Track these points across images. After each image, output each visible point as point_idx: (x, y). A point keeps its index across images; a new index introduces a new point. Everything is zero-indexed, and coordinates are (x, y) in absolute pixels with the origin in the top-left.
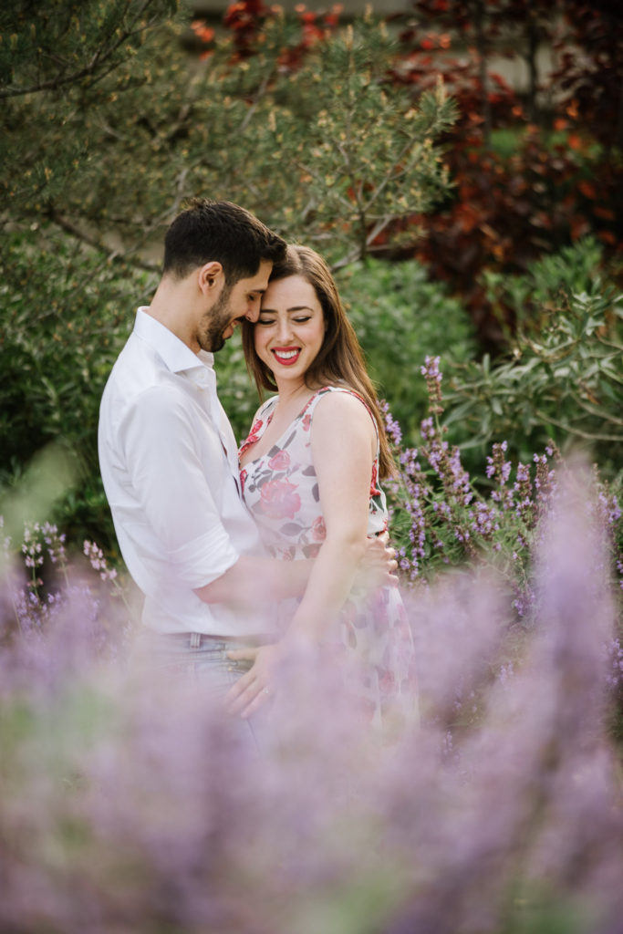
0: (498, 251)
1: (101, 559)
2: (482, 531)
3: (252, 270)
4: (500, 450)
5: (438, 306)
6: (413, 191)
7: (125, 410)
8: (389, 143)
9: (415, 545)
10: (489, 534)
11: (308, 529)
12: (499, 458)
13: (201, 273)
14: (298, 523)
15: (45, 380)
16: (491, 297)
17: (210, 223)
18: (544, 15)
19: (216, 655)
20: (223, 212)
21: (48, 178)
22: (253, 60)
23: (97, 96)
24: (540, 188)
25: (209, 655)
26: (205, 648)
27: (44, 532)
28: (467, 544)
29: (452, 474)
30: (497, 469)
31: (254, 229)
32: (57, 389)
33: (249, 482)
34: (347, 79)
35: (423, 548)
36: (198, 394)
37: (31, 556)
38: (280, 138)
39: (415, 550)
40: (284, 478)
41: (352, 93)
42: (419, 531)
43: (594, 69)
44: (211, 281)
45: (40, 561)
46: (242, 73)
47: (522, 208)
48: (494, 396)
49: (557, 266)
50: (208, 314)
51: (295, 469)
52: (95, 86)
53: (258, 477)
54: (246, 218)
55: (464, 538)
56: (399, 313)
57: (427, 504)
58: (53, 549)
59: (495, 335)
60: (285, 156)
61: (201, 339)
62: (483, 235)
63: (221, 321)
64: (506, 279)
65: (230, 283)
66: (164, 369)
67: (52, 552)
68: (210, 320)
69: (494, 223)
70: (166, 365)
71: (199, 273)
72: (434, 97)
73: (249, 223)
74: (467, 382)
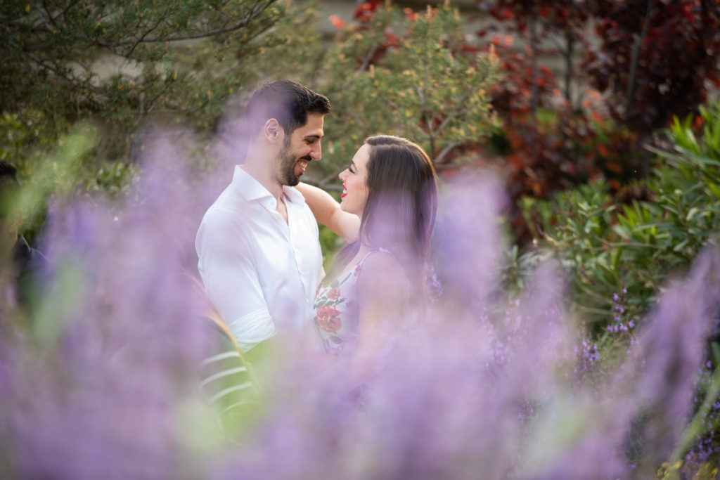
0: (537, 188)
3: (302, 121)
6: (470, 127)
13: (265, 128)
18: (579, 26)
23: (251, 49)
34: (425, 43)
38: (377, 82)
40: (333, 305)
41: (429, 53)
43: (610, 62)
44: (274, 133)
46: (357, 41)
47: (554, 158)
48: (519, 276)
50: (278, 158)
51: (342, 301)
52: (250, 42)
53: (319, 300)
60: (380, 95)
62: (527, 175)
65: (288, 132)
69: (535, 167)
72: (487, 59)
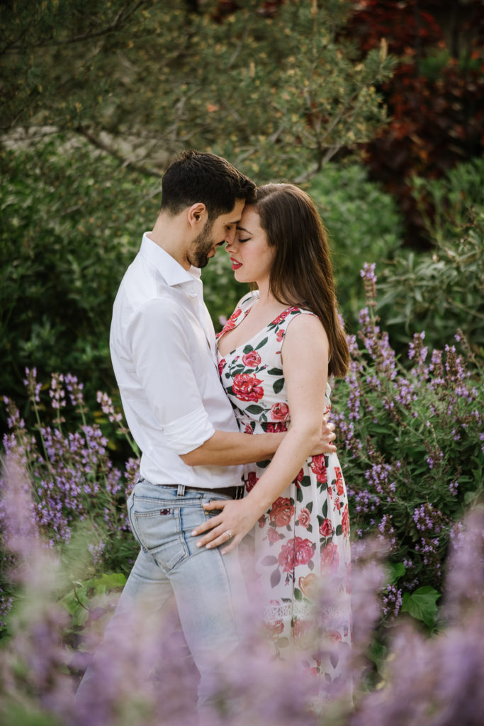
0: (423, 155)
1: (110, 406)
2: (404, 402)
3: (229, 208)
4: (419, 338)
5: (376, 201)
6: (359, 126)
7: (133, 316)
8: (342, 90)
9: (353, 410)
10: (409, 404)
11: (268, 410)
12: (419, 344)
13: (190, 212)
14: (261, 406)
15: (70, 257)
16: (416, 195)
17: (196, 173)
19: (197, 502)
20: (206, 164)
21: (78, 111)
22: (239, 13)
23: (118, 43)
24: (457, 107)
25: (191, 502)
26: (188, 496)
27: (67, 381)
28: (392, 411)
29: (381, 355)
30: (416, 352)
31: (229, 176)
32: (79, 264)
33: (226, 370)
34: (311, 40)
35: (358, 412)
36: (188, 302)
37: (56, 400)
38: (258, 83)
39: (352, 414)
40: (253, 373)
41: (315, 51)
42: (355, 400)
44: (197, 217)
45: (64, 404)
46: (230, 25)
47: (443, 123)
48: (416, 286)
49: (469, 172)
50: (195, 241)
51: (263, 368)
53: (233, 368)
54: (224, 167)
55: (390, 407)
56: (345, 207)
57: (362, 375)
58: (74, 394)
59: (418, 221)
60: (261, 97)
61: (190, 259)
62: (412, 142)
63: (206, 246)
64: (428, 182)
65: (212, 218)
66: (164, 284)
67: (72, 397)
68: (197, 246)
70: (164, 280)
71: (188, 211)
72: (378, 55)
73: (225, 172)
74: (396, 275)
